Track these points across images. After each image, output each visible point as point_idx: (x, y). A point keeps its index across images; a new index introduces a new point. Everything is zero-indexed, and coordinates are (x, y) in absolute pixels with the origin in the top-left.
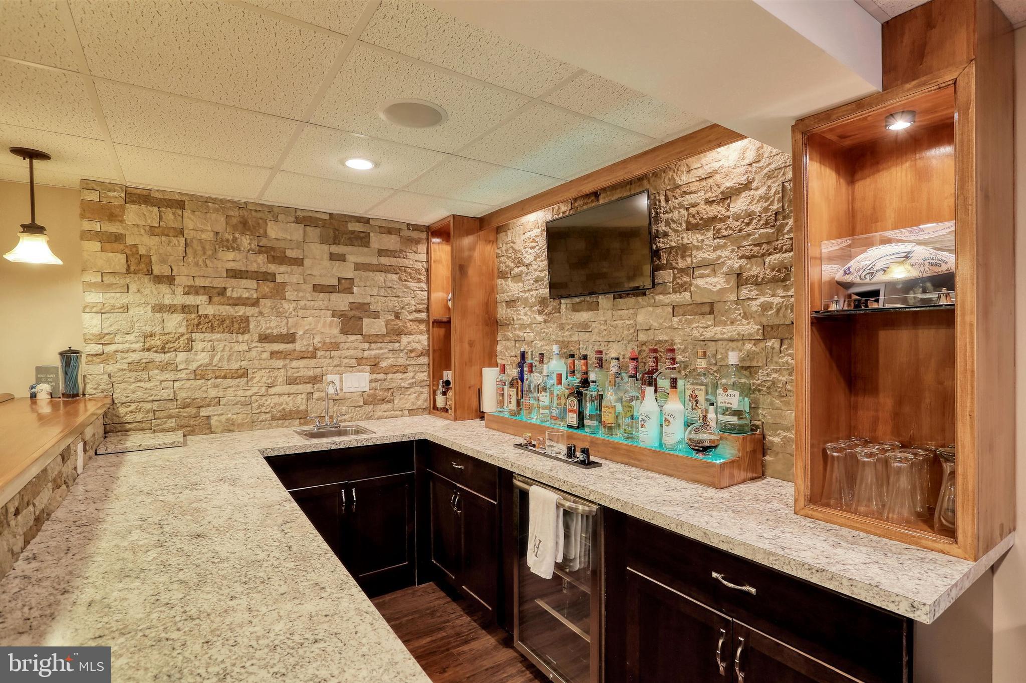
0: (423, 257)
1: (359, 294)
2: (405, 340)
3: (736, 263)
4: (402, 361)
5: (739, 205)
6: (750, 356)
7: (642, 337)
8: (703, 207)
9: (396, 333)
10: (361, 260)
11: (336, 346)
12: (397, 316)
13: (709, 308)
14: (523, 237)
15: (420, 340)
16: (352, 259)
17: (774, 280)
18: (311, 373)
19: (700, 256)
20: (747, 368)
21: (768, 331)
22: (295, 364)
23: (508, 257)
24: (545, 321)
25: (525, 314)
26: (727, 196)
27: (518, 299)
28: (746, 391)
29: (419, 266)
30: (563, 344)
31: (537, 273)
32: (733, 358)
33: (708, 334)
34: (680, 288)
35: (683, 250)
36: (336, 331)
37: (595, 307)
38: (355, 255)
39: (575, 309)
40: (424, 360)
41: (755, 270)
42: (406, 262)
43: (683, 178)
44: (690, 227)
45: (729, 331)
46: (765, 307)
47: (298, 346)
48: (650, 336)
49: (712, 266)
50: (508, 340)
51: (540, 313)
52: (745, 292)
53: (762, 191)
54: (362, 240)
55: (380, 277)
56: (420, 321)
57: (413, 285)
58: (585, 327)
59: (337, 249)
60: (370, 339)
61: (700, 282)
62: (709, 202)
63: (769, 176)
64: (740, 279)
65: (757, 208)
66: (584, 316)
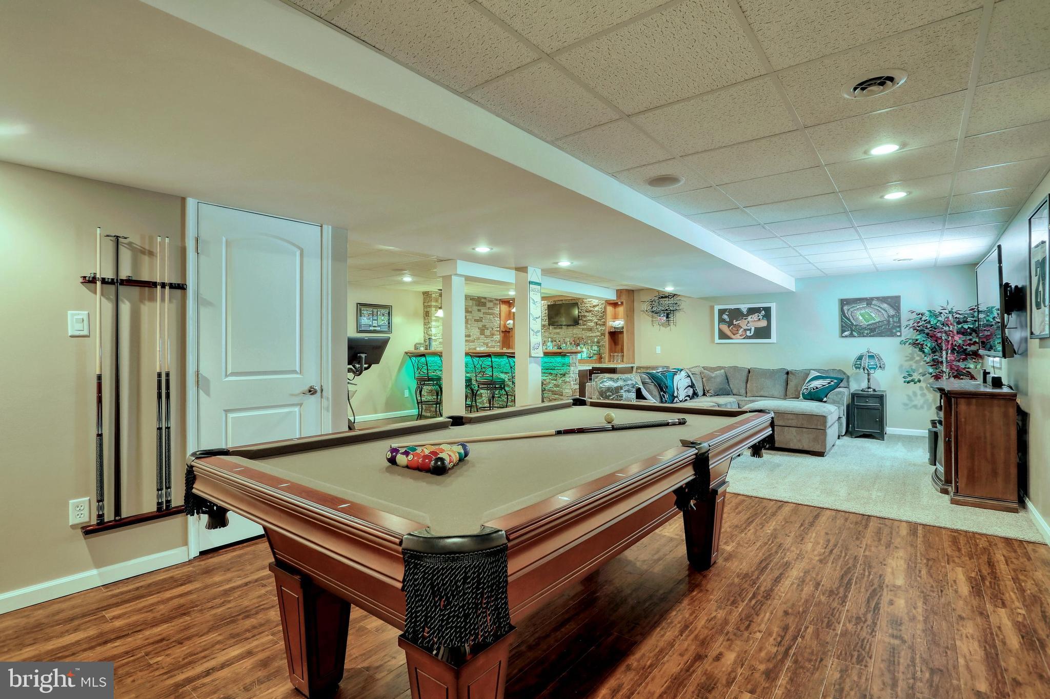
0: (498, 309)
1: (484, 322)
2: (495, 337)
3: (596, 321)
4: (494, 344)
5: (596, 309)
6: (599, 339)
7: (575, 336)
8: (589, 308)
9: (493, 335)
10: (484, 311)
11: (478, 339)
12: (492, 329)
13: (591, 330)
15: (498, 337)
16: (482, 311)
17: (602, 325)
18: (473, 347)
19: (589, 318)
20: (598, 342)
21: (601, 335)
22: (471, 344)
26: (594, 306)
28: (598, 347)
29: (497, 312)
30: (552, 338)
32: (596, 340)
33: (590, 335)
34: (584, 325)
35: (585, 316)
36: (479, 334)
37: (561, 328)
38: (483, 310)
39: (555, 328)
40: (499, 344)
41: (599, 322)
42: (495, 312)
44: (586, 311)
45: (595, 334)
46: (602, 330)
47: (471, 338)
48: (576, 336)
49: (591, 321)
54: (484, 304)
55: (488, 316)
56: (498, 331)
57: (496, 319)
58: (558, 333)
59: (479, 308)
60: (487, 337)
61: (589, 324)
64: (597, 324)
66: (558, 331)
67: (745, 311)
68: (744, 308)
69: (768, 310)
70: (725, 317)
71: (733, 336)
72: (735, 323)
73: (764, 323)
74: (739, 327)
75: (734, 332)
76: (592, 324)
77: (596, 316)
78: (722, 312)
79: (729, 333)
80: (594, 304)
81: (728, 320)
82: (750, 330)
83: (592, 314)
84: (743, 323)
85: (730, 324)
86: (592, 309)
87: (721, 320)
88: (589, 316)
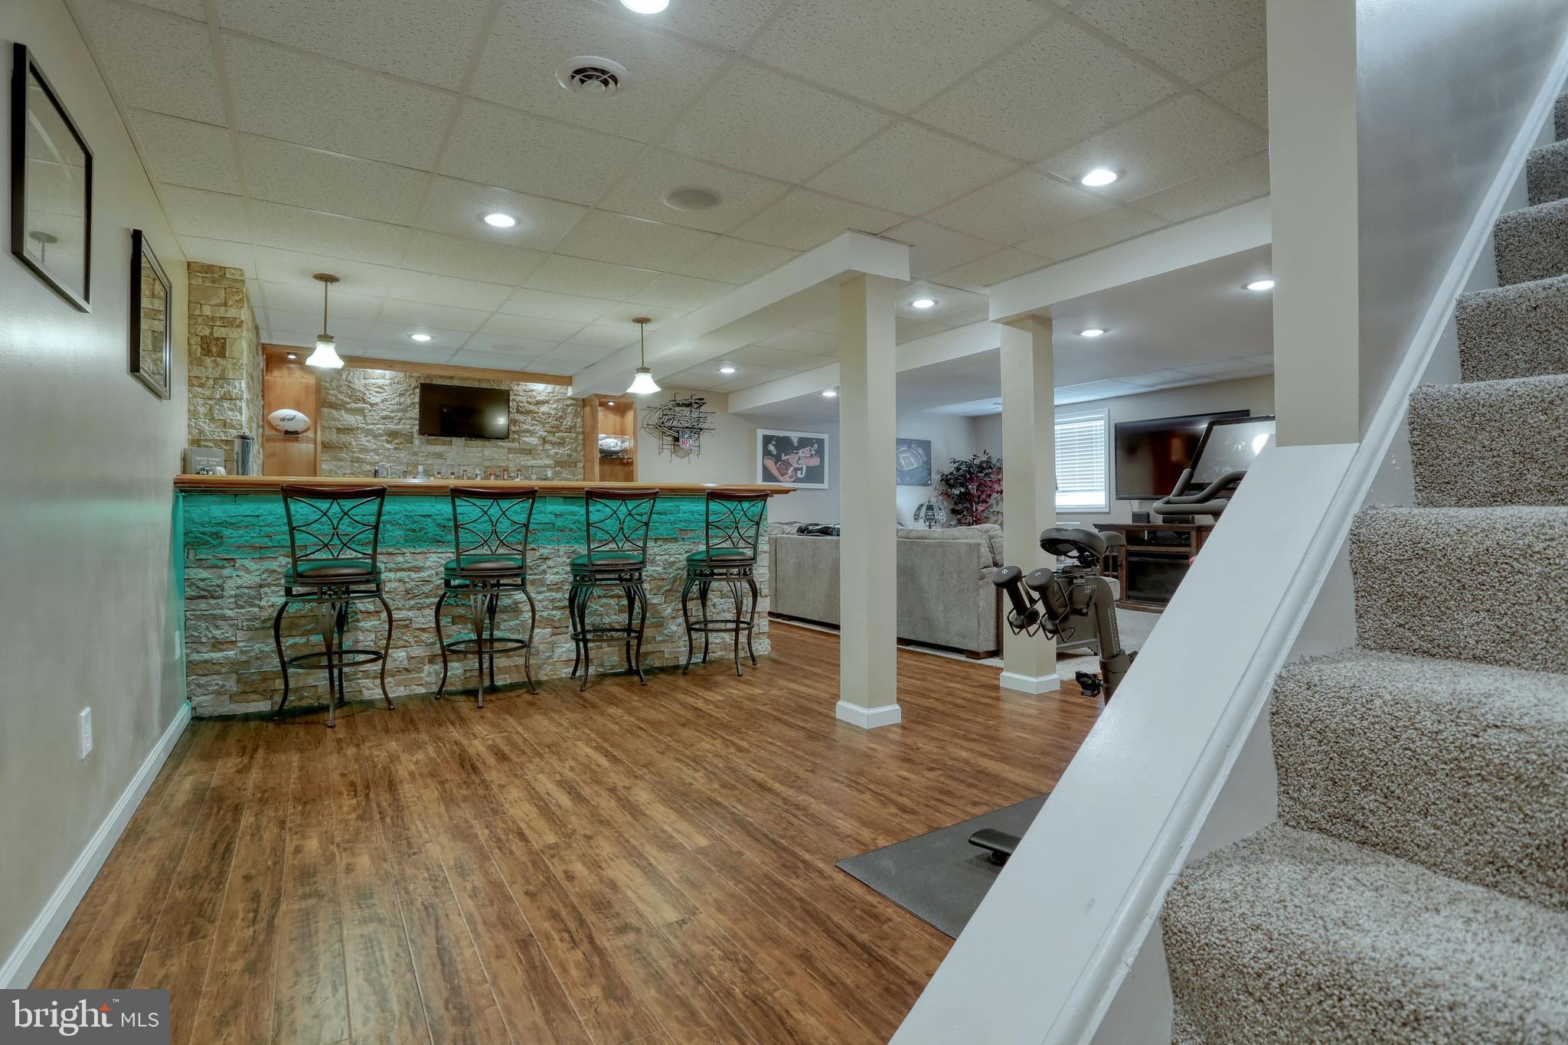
3: (544, 434)
5: (544, 409)
7: (487, 464)
13: (529, 452)
14: (363, 382)
17: (560, 443)
19: (525, 427)
21: (558, 463)
23: (340, 392)
24: (396, 449)
25: (368, 441)
26: (538, 403)
27: (358, 428)
31: (385, 413)
33: (530, 463)
35: (516, 422)
37: (451, 443)
41: (551, 438)
43: (515, 388)
46: (556, 453)
49: (532, 433)
50: (340, 460)
51: (388, 442)
52: (547, 446)
53: (554, 406)
58: (440, 456)
61: (526, 439)
62: (528, 402)
63: (557, 401)
64: (544, 441)
65: (553, 412)
66: (438, 449)
67: (795, 441)
68: (794, 436)
69: (821, 442)
70: (771, 448)
71: (780, 478)
72: (784, 458)
73: (815, 462)
74: (788, 464)
75: (783, 472)
76: (533, 441)
77: (543, 424)
78: (767, 440)
79: (776, 473)
80: (539, 398)
81: (775, 453)
82: (801, 469)
83: (533, 419)
84: (792, 458)
85: (777, 459)
86: (532, 407)
87: (767, 453)
88: (526, 422)
